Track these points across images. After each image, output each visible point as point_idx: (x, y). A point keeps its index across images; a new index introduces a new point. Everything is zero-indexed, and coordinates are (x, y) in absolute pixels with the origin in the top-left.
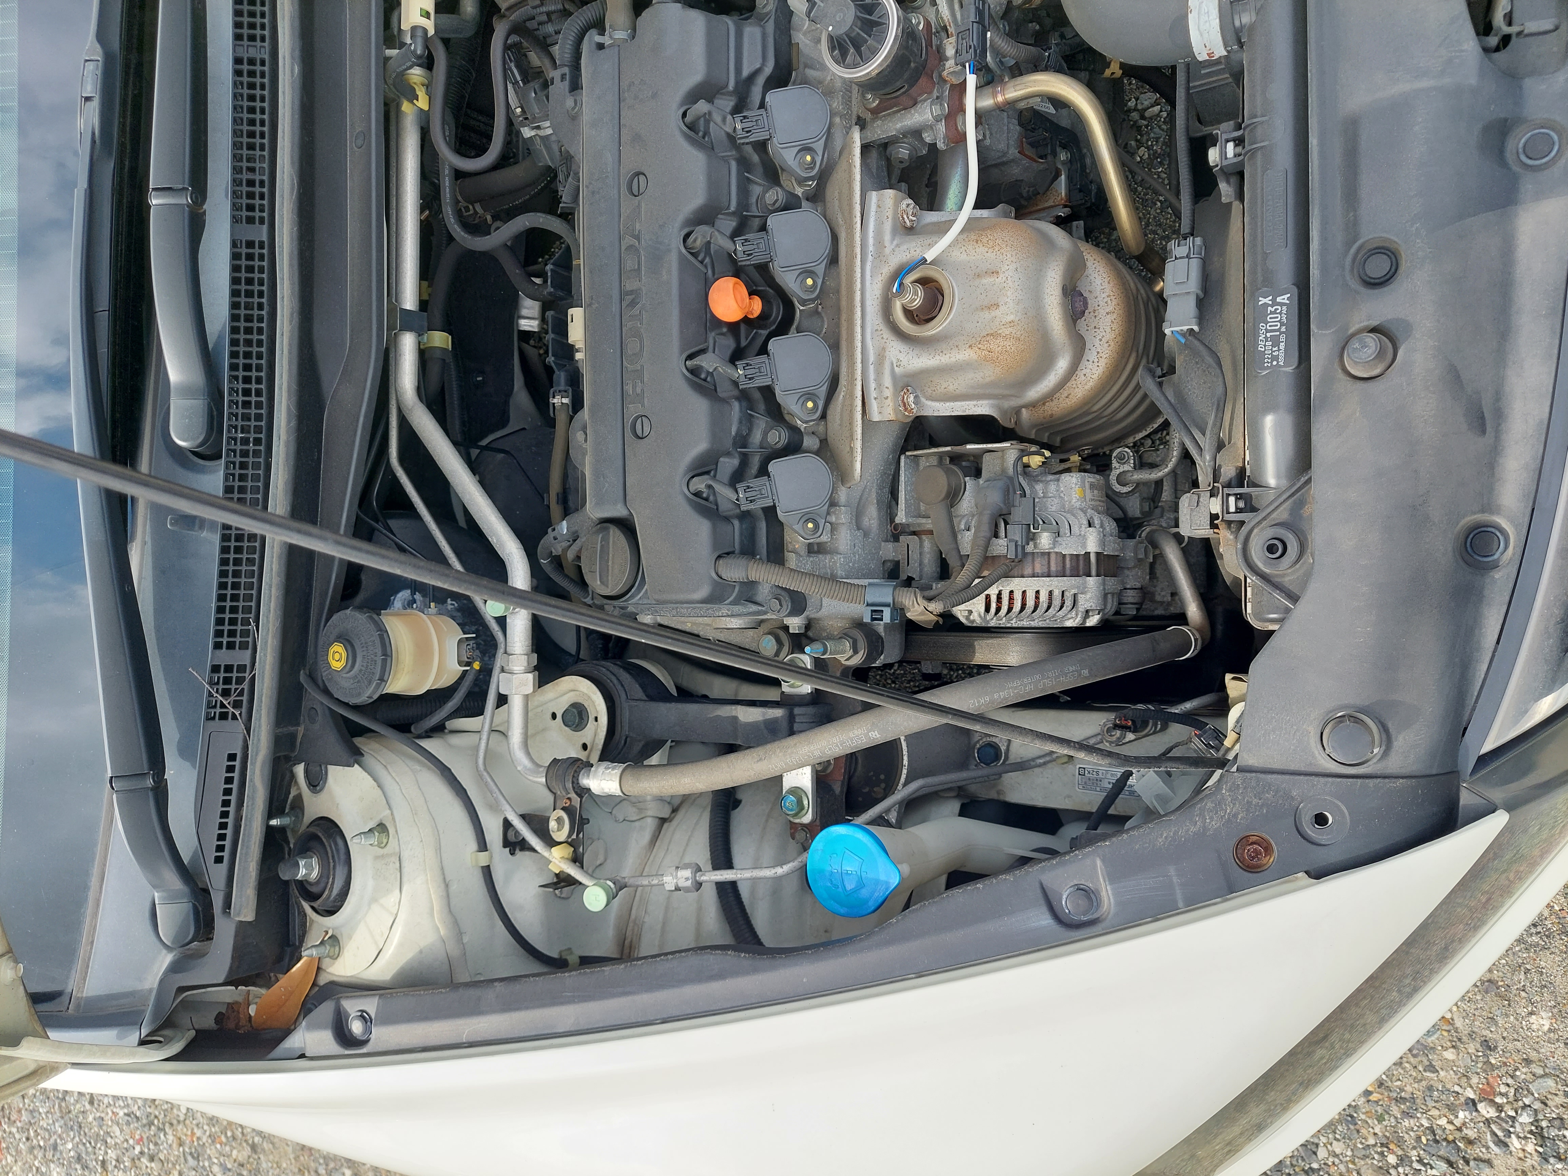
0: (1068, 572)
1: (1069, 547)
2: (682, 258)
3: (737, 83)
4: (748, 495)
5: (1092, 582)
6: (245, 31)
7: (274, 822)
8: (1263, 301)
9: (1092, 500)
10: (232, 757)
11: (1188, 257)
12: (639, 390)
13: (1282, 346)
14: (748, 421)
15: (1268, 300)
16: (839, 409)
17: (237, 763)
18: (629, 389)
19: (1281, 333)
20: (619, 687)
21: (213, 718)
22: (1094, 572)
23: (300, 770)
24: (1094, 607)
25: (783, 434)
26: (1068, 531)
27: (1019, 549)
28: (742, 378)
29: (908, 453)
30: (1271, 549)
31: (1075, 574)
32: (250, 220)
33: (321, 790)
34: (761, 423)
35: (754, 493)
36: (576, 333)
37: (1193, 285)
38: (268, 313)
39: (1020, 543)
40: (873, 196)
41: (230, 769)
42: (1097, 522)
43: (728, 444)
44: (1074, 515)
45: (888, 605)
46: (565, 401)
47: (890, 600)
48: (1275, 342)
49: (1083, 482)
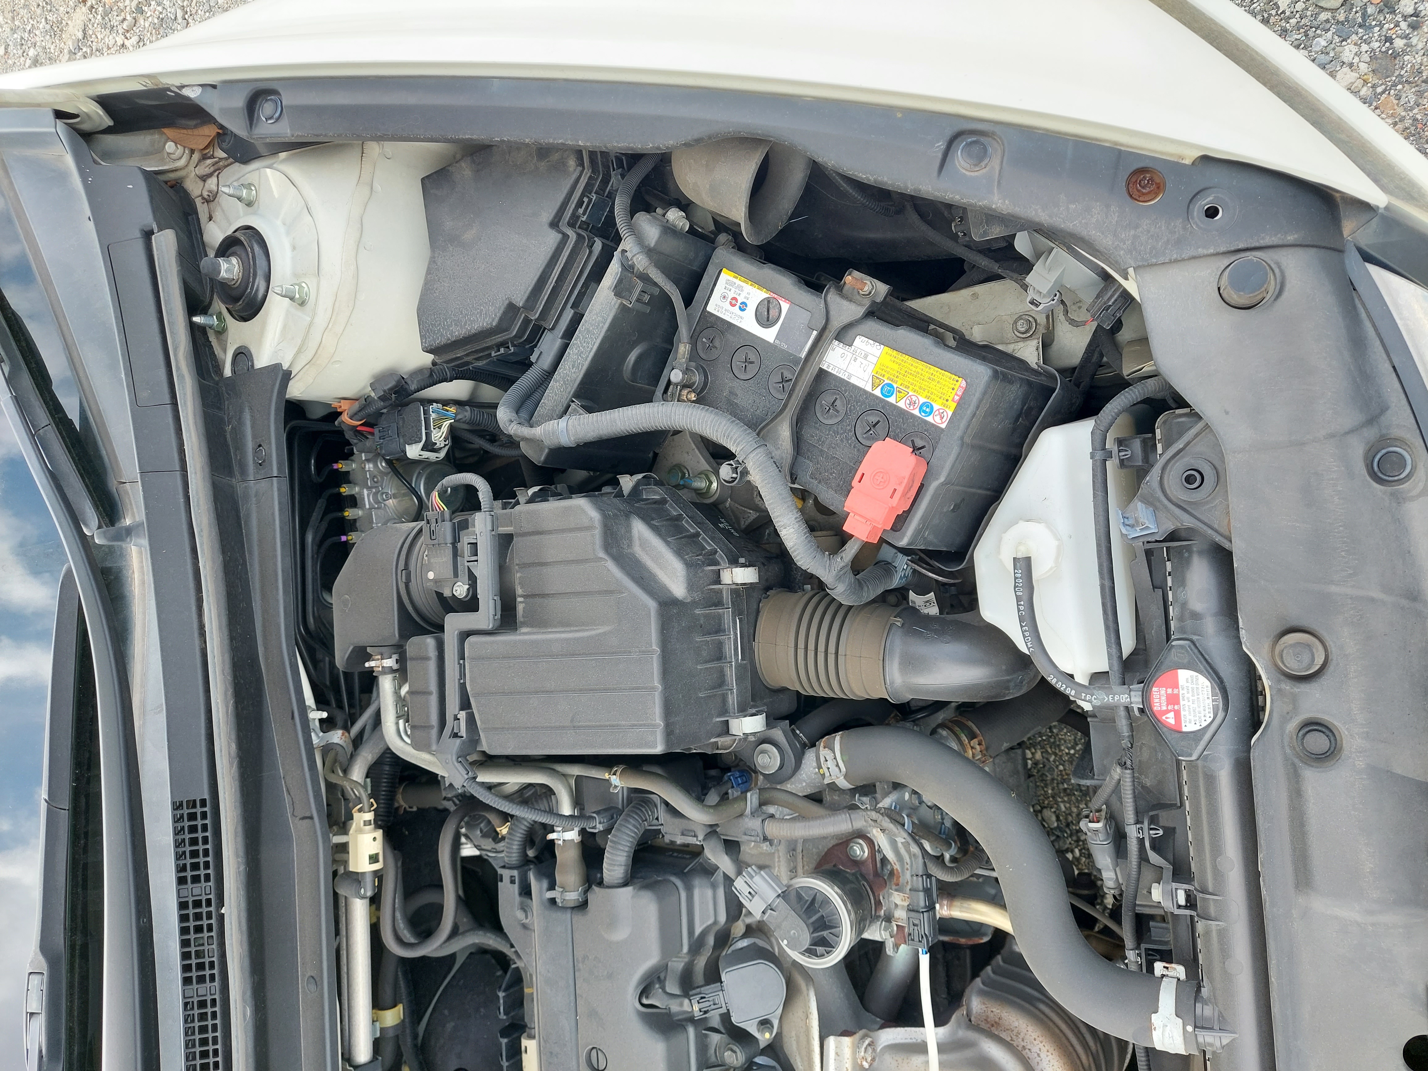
3: (690, 947)
6: (194, 974)
40: (832, 1041)
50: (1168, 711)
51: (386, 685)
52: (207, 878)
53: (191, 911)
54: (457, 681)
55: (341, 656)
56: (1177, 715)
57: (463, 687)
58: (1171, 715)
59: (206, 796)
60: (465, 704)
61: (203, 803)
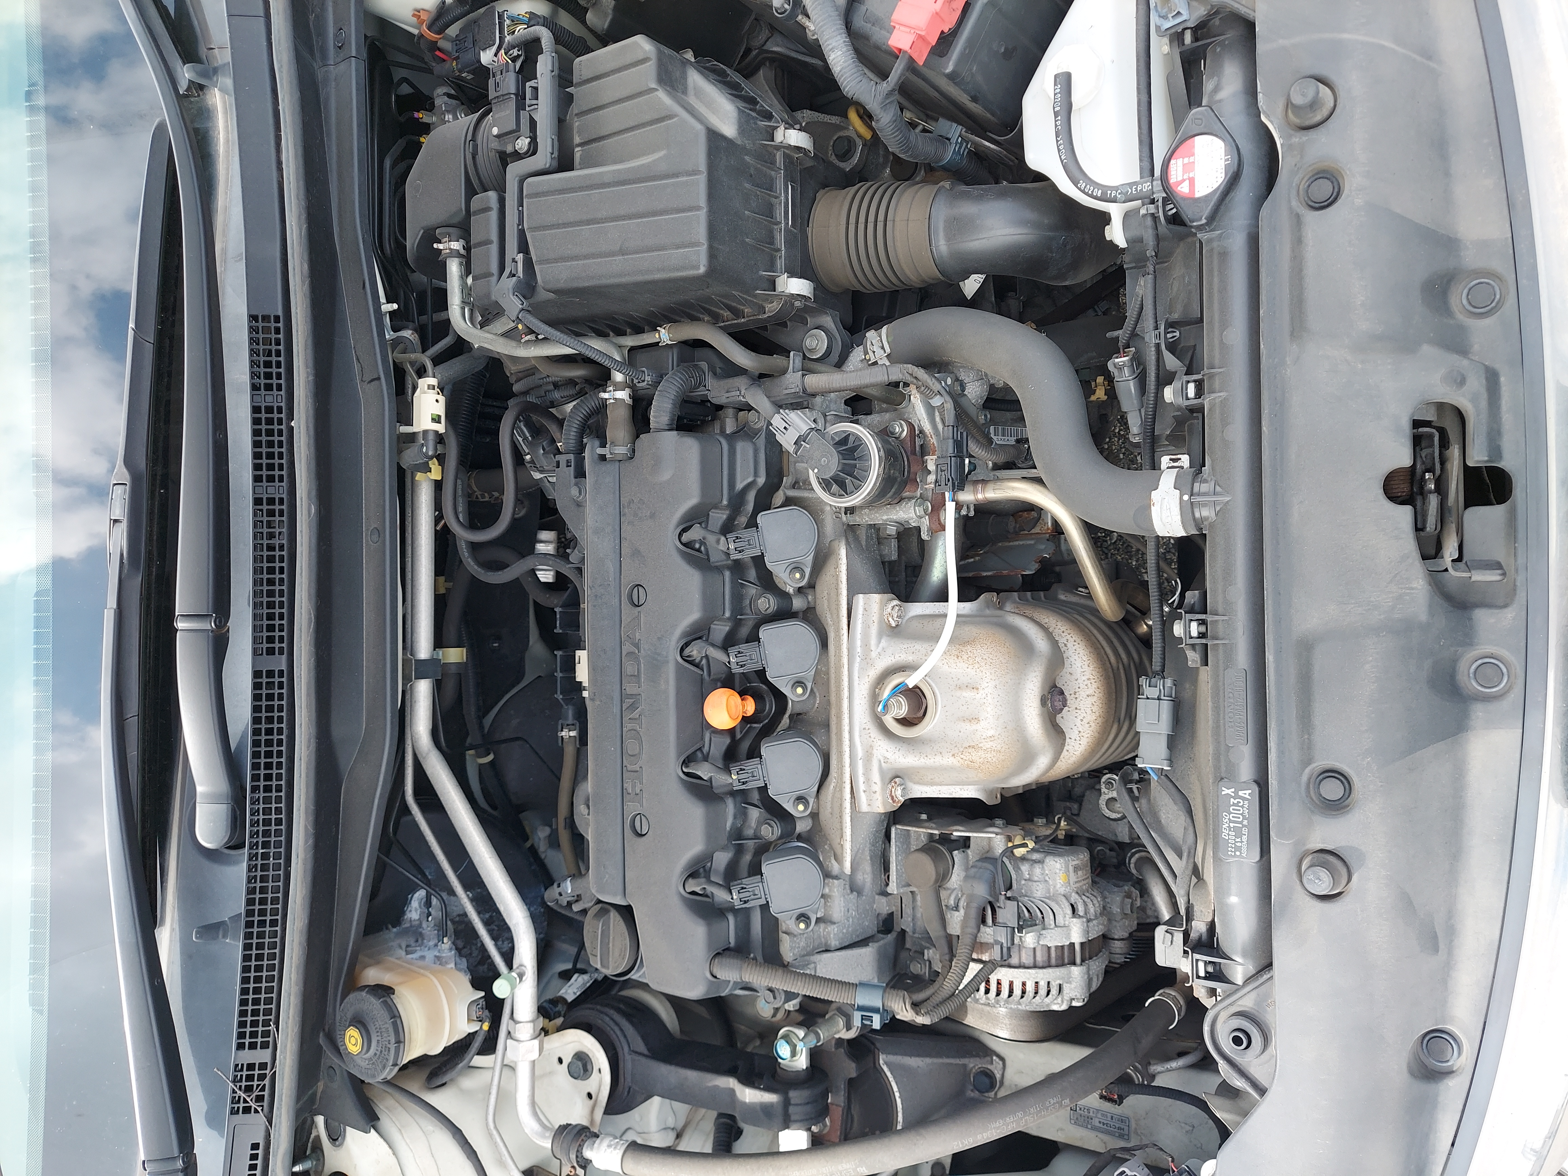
0: (1053, 961)
1: (1054, 939)
2: (679, 668)
3: (730, 500)
4: (742, 895)
5: (1076, 972)
6: (264, 473)
7: (296, 1169)
8: (1226, 791)
9: (1076, 882)
10: (255, 1146)
11: (1159, 699)
12: (638, 791)
13: (1245, 838)
14: (742, 814)
15: (1230, 791)
16: (830, 798)
17: (260, 1152)
18: (628, 786)
19: (1244, 826)
20: (622, 1039)
21: (237, 1112)
22: (1078, 960)
23: (320, 1120)
24: (1078, 996)
25: (775, 828)
26: (1052, 923)
27: (1005, 950)
28: (736, 783)
29: (898, 826)
30: (1237, 1041)
31: (1061, 964)
32: (271, 652)
33: (339, 1146)
34: (755, 814)
35: (747, 894)
36: (582, 674)
37: (1164, 727)
38: (287, 736)
39: (1005, 945)
40: (859, 598)
41: (254, 1157)
42: (1081, 910)
43: (723, 840)
44: (1057, 903)
45: (876, 1010)
46: (573, 734)
47: (878, 1004)
48: (1238, 833)
49: (1067, 867)
50: (1183, 181)
51: (454, 268)
52: (279, 387)
53: (263, 415)
54: (516, 226)
55: (412, 240)
56: (1192, 181)
57: (522, 234)
58: (1187, 183)
59: (280, 312)
60: (524, 248)
61: (277, 319)
